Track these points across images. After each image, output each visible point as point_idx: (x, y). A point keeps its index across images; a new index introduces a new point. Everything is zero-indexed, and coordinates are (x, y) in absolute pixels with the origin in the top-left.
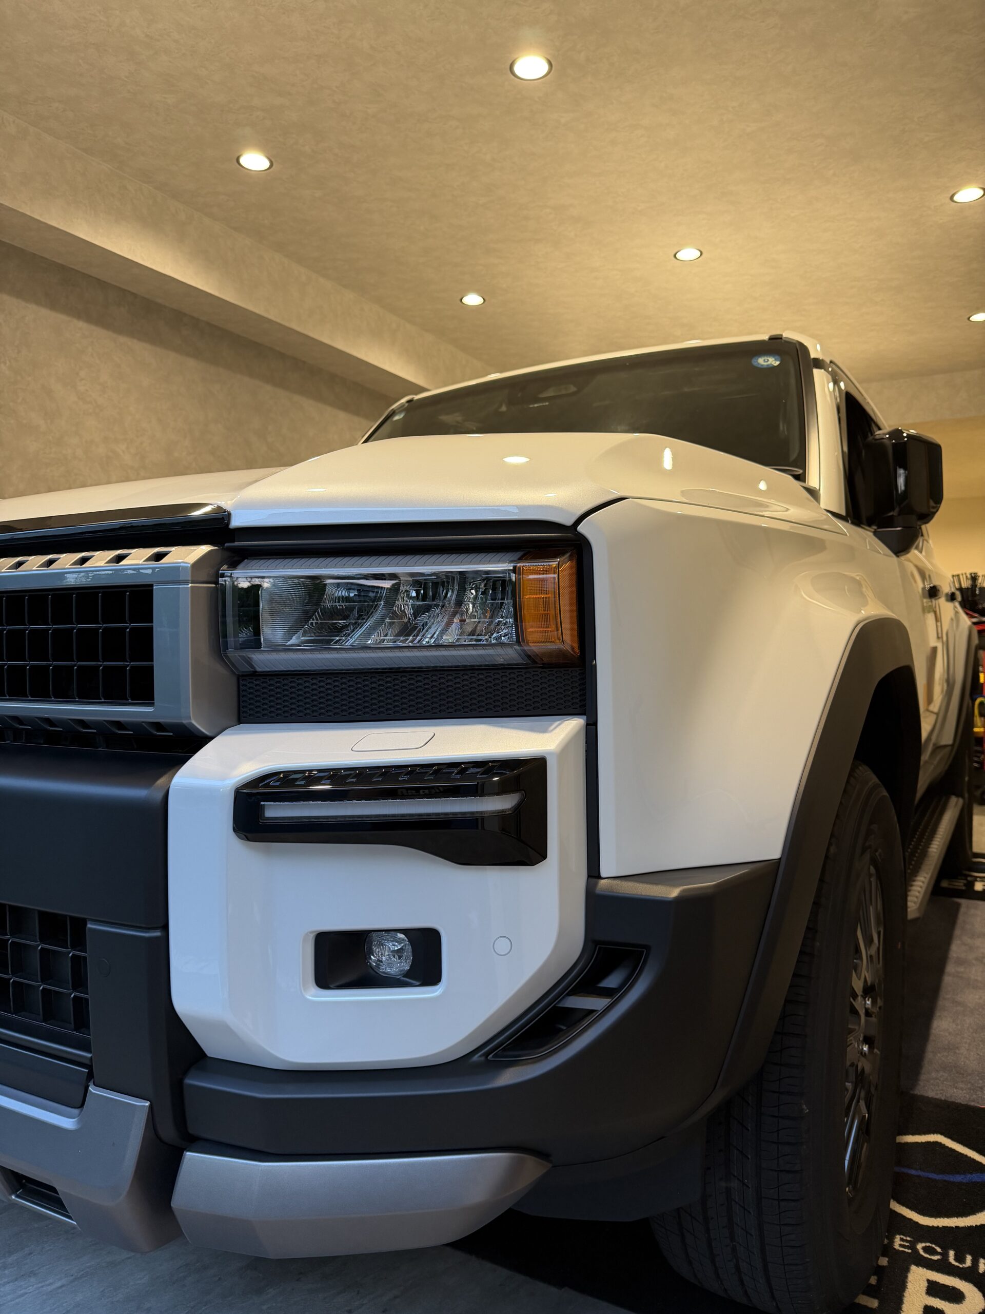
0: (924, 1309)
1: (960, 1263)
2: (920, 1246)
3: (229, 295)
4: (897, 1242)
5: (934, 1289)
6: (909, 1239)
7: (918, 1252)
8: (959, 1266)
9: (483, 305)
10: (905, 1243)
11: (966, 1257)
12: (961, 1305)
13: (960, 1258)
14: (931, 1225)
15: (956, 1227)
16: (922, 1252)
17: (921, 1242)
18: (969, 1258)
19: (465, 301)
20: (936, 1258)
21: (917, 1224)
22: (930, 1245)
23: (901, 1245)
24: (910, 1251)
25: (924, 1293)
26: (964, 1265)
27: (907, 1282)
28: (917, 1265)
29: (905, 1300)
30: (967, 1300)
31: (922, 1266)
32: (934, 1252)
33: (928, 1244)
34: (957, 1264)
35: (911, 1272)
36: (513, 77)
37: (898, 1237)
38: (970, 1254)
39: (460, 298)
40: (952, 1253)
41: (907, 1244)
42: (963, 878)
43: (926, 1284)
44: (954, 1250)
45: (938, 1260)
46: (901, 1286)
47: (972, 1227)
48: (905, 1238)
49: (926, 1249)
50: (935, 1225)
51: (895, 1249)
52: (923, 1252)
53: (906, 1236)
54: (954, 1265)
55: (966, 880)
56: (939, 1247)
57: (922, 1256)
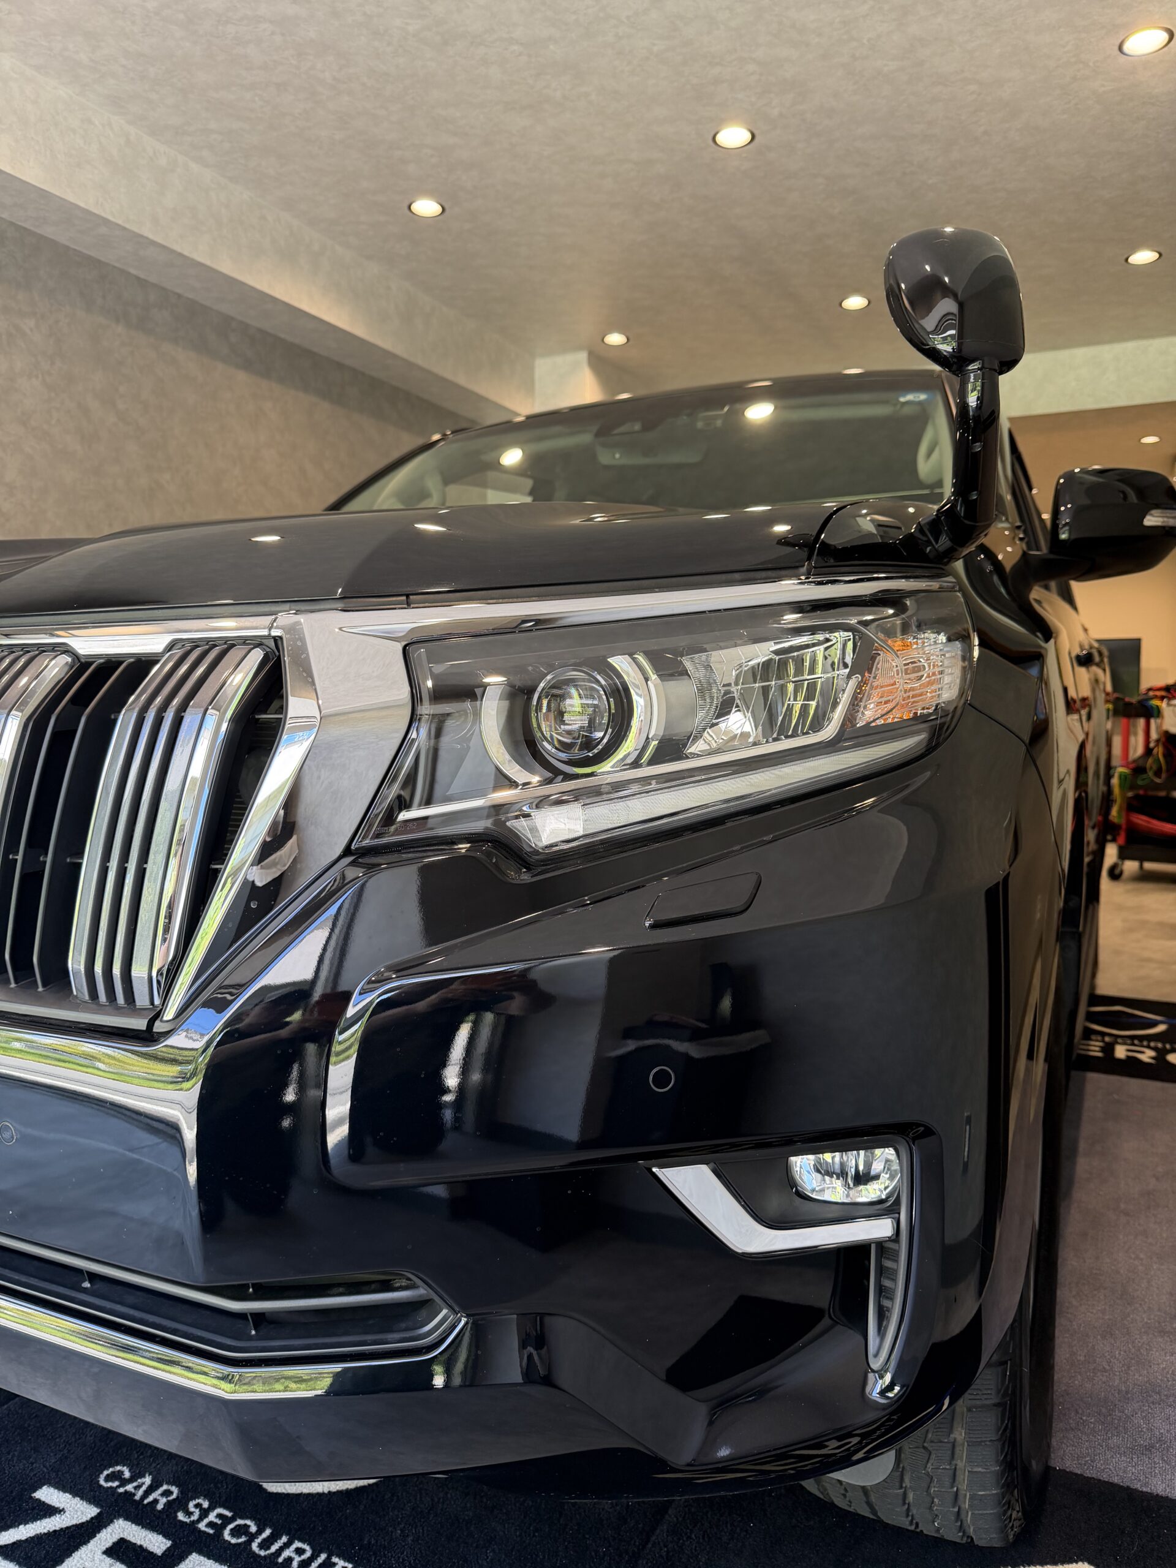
9: (439, 217)
19: (414, 207)
39: (407, 204)
42: (1099, 1038)
55: (1103, 1041)
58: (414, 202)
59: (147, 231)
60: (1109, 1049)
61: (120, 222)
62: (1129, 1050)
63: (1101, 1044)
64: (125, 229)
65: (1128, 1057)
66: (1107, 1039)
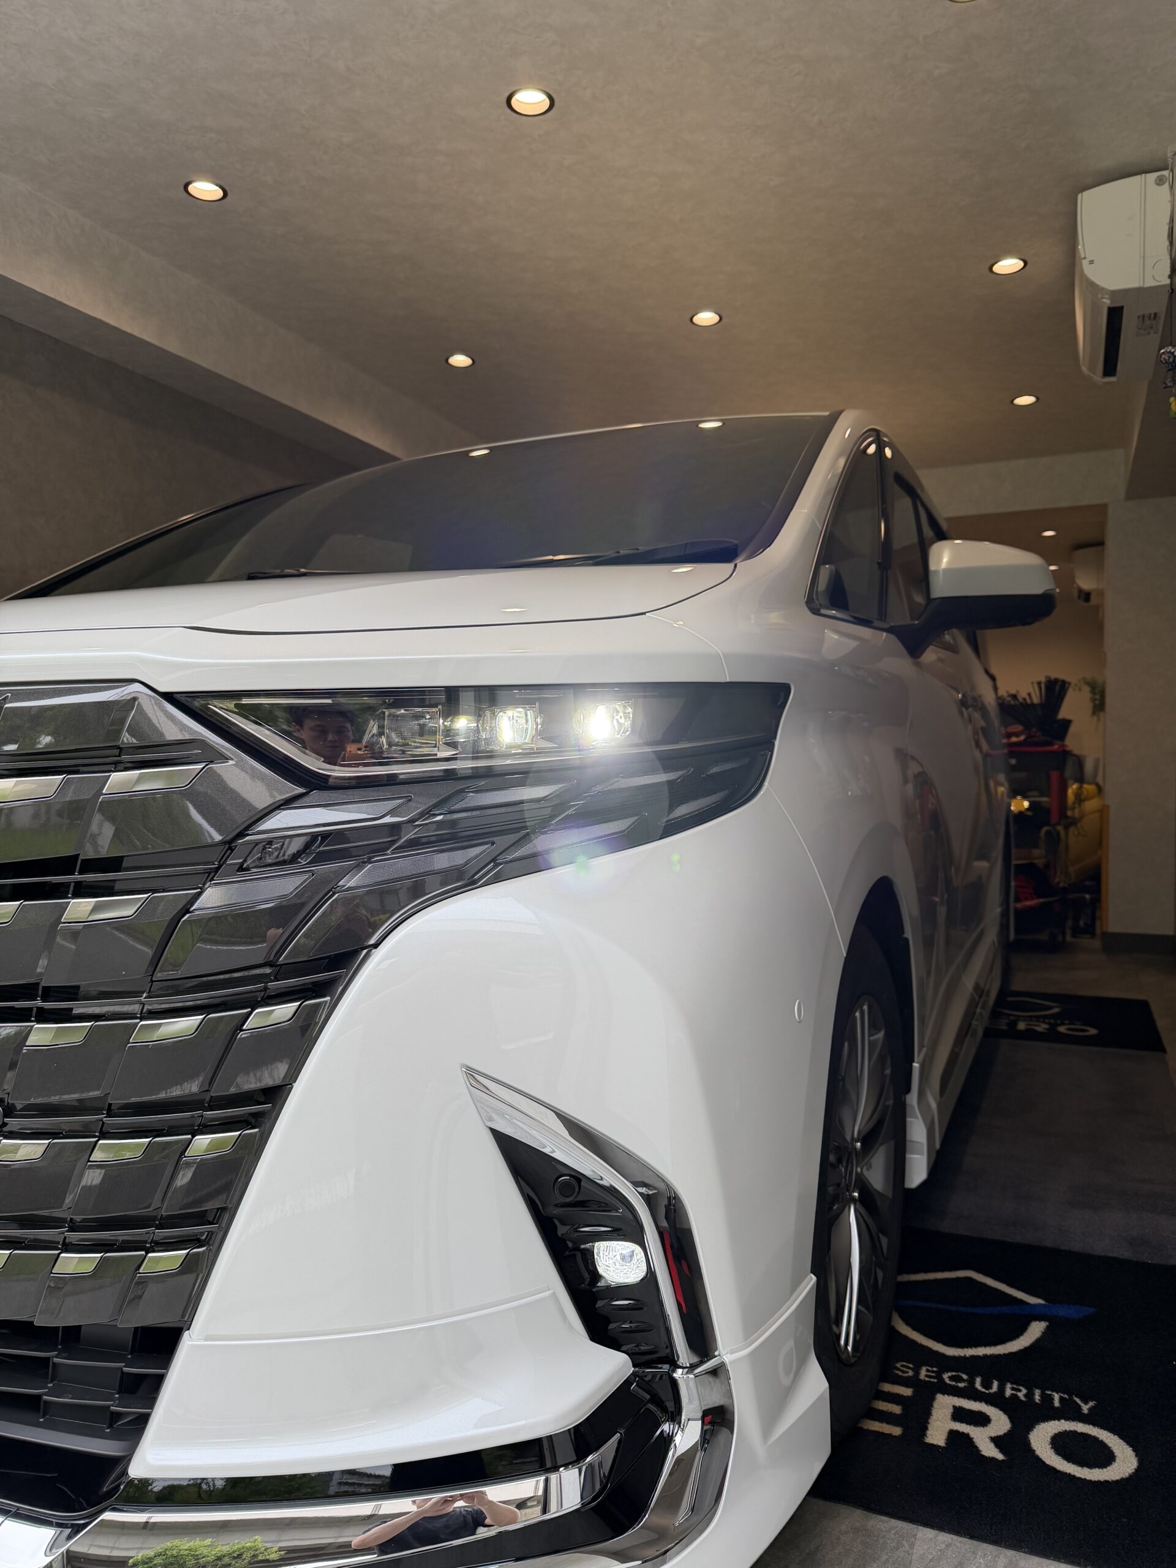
0: (948, 1433)
1: (987, 1389)
2: (946, 1376)
3: (172, 345)
4: (923, 1373)
5: (959, 1414)
6: (935, 1369)
7: (944, 1381)
8: (985, 1393)
9: (470, 368)
10: (930, 1374)
11: (992, 1383)
12: (985, 1428)
13: (987, 1384)
14: (958, 1355)
15: (984, 1355)
16: (947, 1381)
17: (947, 1372)
18: (995, 1384)
19: (451, 361)
20: (961, 1385)
21: (943, 1355)
22: (957, 1374)
23: (927, 1376)
24: (936, 1381)
25: (949, 1421)
26: (990, 1391)
27: (931, 1410)
28: (944, 1394)
29: (930, 1427)
30: (992, 1422)
31: (947, 1394)
32: (961, 1380)
33: (954, 1374)
34: (983, 1390)
35: (937, 1401)
36: (509, 111)
37: (924, 1368)
38: (997, 1380)
39: (446, 358)
40: (978, 1380)
41: (934, 1374)
42: (1005, 1017)
43: (952, 1411)
44: (982, 1376)
45: (965, 1387)
46: (927, 1414)
47: (999, 1355)
48: (930, 1368)
49: (951, 1378)
50: (962, 1355)
51: (921, 1380)
52: (950, 1381)
53: (932, 1367)
54: (980, 1391)
55: (1008, 1018)
56: (967, 1375)
57: (950, 1384)
58: (452, 355)
59: (249, 383)
60: (1013, 1024)
61: (230, 377)
62: (1028, 1025)
63: (1007, 1021)
64: (231, 381)
65: (1027, 1030)
66: (1012, 1018)
